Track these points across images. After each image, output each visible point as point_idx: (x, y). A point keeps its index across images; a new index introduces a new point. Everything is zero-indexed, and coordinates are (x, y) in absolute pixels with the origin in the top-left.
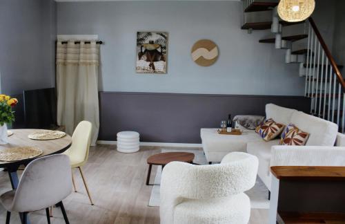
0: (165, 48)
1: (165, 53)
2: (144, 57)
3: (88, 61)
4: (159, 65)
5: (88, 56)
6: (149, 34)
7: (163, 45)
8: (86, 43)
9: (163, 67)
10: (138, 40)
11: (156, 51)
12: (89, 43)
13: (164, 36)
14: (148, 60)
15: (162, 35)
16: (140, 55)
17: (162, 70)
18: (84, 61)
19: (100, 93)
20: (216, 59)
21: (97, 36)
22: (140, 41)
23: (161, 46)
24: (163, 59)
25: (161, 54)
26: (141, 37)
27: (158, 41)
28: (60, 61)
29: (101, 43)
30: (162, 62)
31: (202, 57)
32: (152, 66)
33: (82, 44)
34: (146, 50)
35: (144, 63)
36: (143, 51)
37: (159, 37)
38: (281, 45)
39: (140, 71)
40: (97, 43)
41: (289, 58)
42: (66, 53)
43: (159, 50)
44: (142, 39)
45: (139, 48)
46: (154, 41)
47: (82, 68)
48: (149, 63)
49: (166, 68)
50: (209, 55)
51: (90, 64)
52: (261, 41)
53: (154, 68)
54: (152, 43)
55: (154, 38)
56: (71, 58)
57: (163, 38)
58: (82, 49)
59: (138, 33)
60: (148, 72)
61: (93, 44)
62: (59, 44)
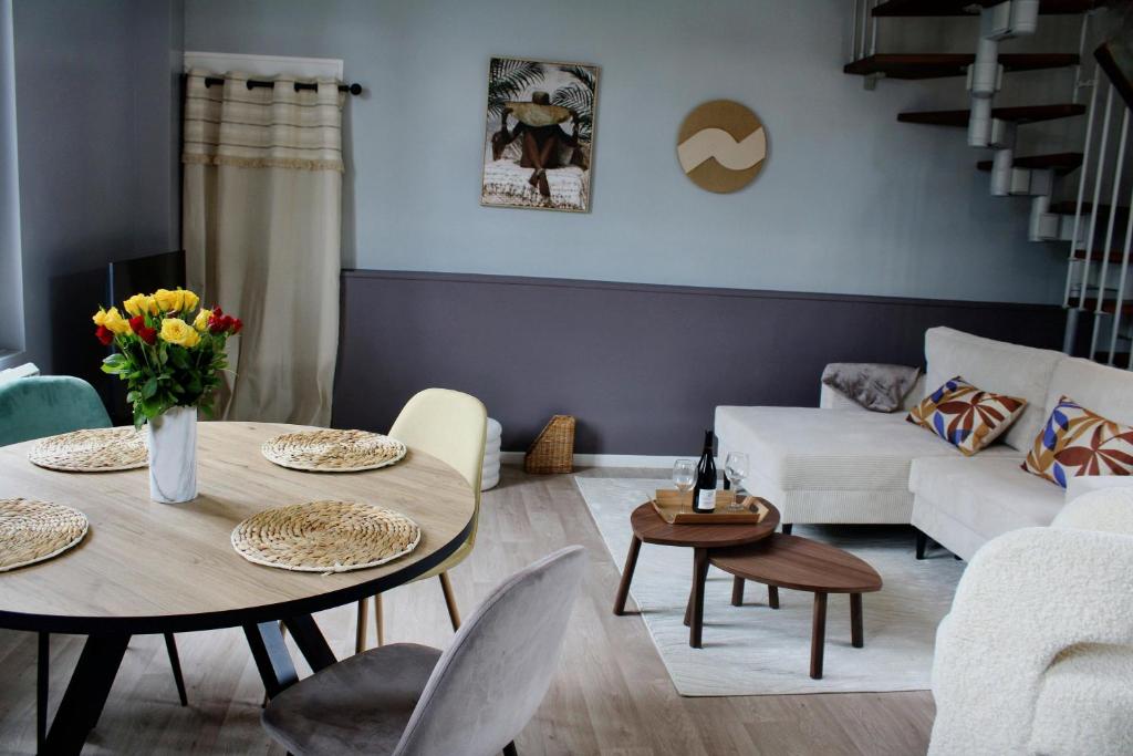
0: (588, 121)
1: (587, 138)
2: (514, 151)
3: (305, 156)
4: (565, 181)
5: (305, 135)
6: (534, 68)
7: (583, 110)
8: (299, 87)
9: (577, 188)
10: (493, 89)
11: (554, 130)
12: (313, 87)
13: (585, 79)
14: (524, 163)
15: (578, 74)
16: (500, 143)
17: (574, 199)
18: (290, 155)
19: (346, 273)
20: (757, 170)
21: (340, 62)
22: (498, 93)
23: (573, 113)
24: (580, 161)
25: (573, 141)
26: (504, 76)
27: (562, 95)
28: (196, 150)
29: (356, 90)
30: (577, 170)
31: (712, 158)
32: (539, 182)
33: (285, 90)
34: (521, 126)
35: (511, 173)
36: (510, 128)
37: (568, 81)
38: (989, 134)
39: (494, 199)
40: (342, 88)
41: (1003, 179)
42: (215, 121)
43: (568, 128)
44: (509, 87)
45: (496, 118)
46: (552, 94)
47: (280, 180)
48: (529, 172)
49: (588, 191)
50: (734, 154)
51: (313, 166)
52: (903, 118)
53: (546, 192)
54: (541, 100)
55: (552, 84)
56: (236, 140)
57: (583, 87)
58: (283, 112)
59: (496, 63)
60: (524, 204)
61: (329, 93)
62: (197, 86)
